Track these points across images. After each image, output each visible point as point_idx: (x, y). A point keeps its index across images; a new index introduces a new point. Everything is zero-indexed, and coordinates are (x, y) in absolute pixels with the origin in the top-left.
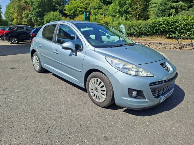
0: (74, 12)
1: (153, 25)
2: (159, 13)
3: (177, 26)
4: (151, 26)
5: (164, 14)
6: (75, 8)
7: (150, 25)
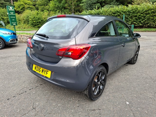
0: (22, 8)
5: (92, 8)
6: (23, 5)
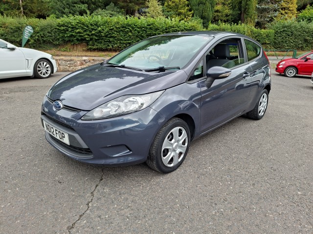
1: (62, 28)
2: (64, 9)
3: (100, 32)
4: (58, 29)
5: (72, 10)
7: (56, 29)
